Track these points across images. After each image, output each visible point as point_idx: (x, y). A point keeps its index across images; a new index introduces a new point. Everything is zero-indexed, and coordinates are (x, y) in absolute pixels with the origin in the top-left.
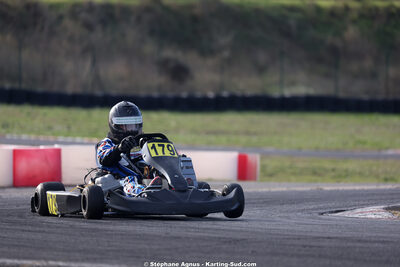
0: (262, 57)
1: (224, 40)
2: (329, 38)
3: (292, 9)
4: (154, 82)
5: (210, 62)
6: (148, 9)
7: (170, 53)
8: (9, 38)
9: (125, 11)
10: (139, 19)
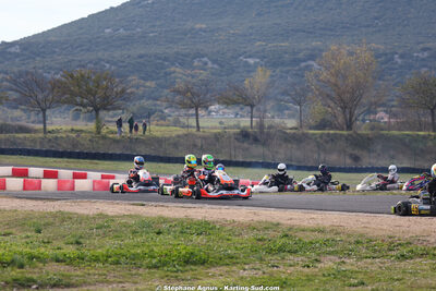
0: (392, 153)
1: (379, 147)
2: (421, 146)
3: (408, 135)
4: (349, 162)
5: (372, 155)
6: (350, 135)
7: (357, 152)
8: (294, 146)
9: (341, 135)
10: (347, 139)
